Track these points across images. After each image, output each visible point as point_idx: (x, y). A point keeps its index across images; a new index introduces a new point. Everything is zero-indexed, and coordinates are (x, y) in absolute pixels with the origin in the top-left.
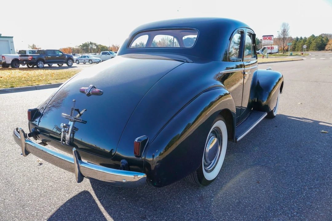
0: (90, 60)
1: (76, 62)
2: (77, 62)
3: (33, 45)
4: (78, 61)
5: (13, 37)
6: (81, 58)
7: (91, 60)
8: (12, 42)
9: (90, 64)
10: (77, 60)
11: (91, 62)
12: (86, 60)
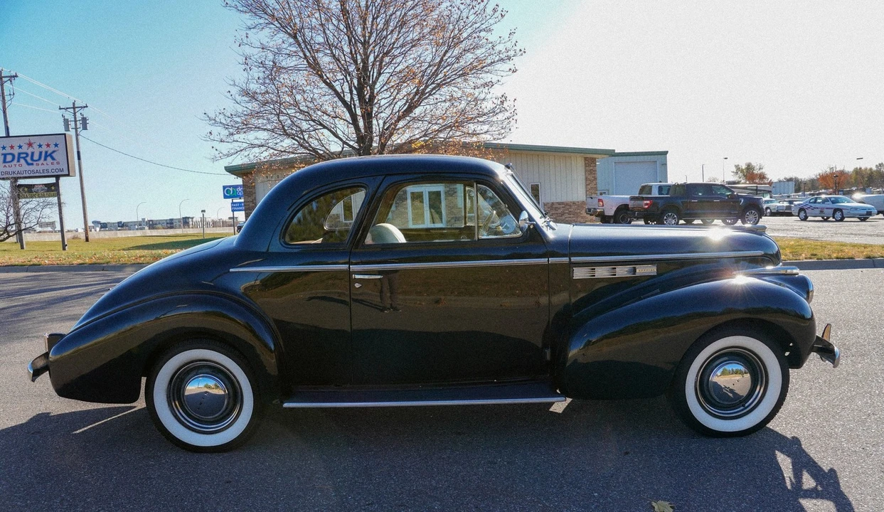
0: (836, 210)
1: (798, 216)
2: (802, 214)
3: (749, 167)
4: (805, 212)
5: (667, 152)
6: (813, 205)
7: (840, 210)
8: (665, 165)
9: (837, 221)
10: (801, 209)
11: (838, 215)
12: (825, 211)
